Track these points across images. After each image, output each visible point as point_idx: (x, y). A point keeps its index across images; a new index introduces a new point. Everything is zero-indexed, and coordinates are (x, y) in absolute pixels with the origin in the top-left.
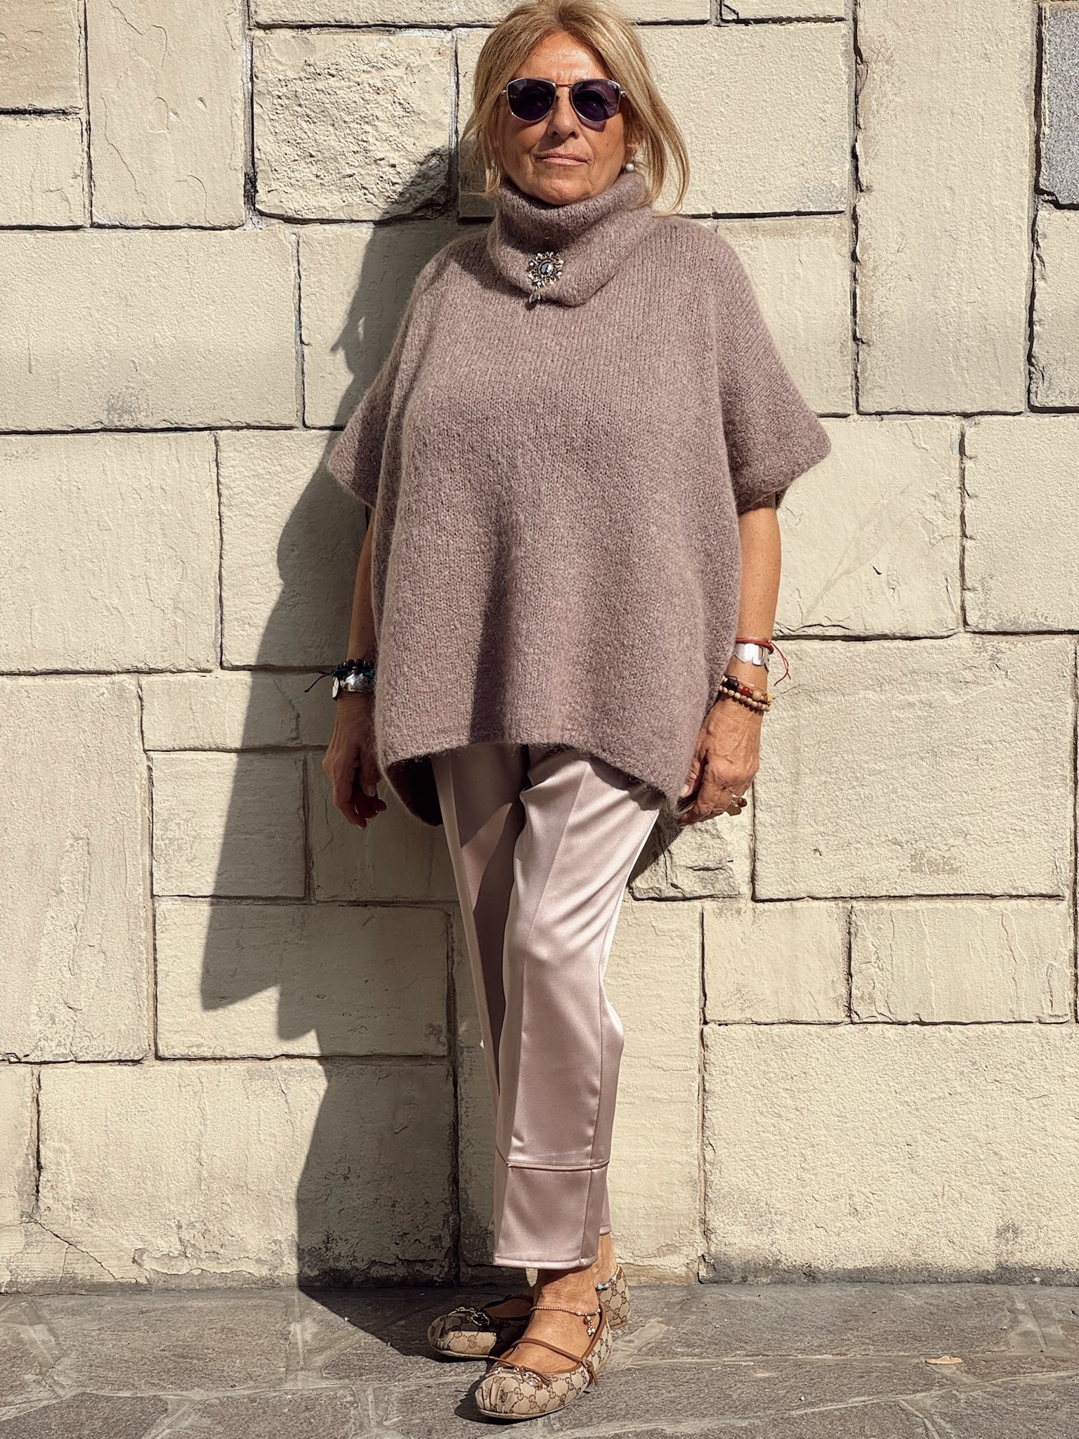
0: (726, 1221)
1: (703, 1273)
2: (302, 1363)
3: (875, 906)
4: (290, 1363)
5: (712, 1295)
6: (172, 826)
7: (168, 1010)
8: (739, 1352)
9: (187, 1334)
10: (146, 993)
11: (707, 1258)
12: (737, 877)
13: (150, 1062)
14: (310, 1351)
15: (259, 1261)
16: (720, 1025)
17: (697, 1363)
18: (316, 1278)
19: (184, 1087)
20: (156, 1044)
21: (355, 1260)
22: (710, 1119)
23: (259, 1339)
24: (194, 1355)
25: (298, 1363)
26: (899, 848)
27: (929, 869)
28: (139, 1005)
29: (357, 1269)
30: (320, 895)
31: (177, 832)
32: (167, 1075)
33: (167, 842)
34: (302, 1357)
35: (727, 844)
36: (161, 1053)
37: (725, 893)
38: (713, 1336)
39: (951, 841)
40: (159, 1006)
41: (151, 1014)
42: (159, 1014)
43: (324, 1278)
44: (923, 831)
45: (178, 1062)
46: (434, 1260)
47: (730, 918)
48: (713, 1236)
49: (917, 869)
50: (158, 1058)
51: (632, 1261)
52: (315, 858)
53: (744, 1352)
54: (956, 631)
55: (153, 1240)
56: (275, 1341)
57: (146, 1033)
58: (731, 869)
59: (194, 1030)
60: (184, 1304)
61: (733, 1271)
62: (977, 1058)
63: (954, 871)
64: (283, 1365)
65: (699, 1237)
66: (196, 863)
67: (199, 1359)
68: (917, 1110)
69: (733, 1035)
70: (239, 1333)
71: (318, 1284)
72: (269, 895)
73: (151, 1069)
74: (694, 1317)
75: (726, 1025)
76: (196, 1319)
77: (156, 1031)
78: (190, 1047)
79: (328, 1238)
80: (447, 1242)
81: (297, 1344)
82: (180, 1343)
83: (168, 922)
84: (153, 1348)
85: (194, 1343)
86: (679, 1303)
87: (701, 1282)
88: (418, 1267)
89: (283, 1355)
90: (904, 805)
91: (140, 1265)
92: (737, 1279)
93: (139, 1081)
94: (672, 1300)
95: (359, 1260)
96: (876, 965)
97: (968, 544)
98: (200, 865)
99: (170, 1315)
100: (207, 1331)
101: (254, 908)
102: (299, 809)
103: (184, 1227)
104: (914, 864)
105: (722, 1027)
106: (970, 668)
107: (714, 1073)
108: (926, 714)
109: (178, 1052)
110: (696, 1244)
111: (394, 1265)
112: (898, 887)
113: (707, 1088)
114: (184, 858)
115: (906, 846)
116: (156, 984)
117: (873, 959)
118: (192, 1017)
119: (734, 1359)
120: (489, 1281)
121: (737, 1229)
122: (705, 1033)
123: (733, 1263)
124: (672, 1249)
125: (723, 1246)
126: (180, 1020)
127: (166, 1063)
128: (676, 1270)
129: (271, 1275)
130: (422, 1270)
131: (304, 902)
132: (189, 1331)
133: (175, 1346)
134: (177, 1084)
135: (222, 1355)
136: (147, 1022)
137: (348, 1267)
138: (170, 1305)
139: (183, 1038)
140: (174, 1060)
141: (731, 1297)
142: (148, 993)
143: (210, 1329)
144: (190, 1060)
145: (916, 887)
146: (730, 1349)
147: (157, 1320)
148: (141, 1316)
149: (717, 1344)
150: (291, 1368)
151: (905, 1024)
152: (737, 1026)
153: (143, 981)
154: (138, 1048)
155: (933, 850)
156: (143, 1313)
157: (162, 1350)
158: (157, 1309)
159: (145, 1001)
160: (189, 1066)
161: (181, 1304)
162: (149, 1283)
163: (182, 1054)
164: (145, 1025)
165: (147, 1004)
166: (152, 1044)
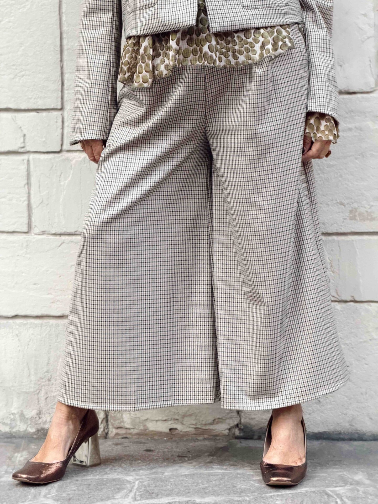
1: (237, 433)
3: (330, 238)
11: (239, 426)
26: (343, 206)
27: (359, 218)
39: (372, 203)
43: (38, 433)
44: (357, 198)
49: (353, 218)
52: (33, 211)
54: (375, 89)
61: (253, 433)
63: (373, 219)
68: (353, 348)
71: (35, 436)
79: (40, 412)
90: (346, 184)
96: (330, 270)
101: (2, 237)
102: (25, 185)
104: (351, 215)
108: (358, 134)
112: (342, 228)
115: (347, 206)
117: (330, 266)
120: (125, 436)
123: (254, 429)
124: (221, 420)
125: (248, 419)
128: (223, 432)
129: (10, 431)
131: (28, 234)
145: (353, 228)
151: (346, 302)
155: (361, 208)
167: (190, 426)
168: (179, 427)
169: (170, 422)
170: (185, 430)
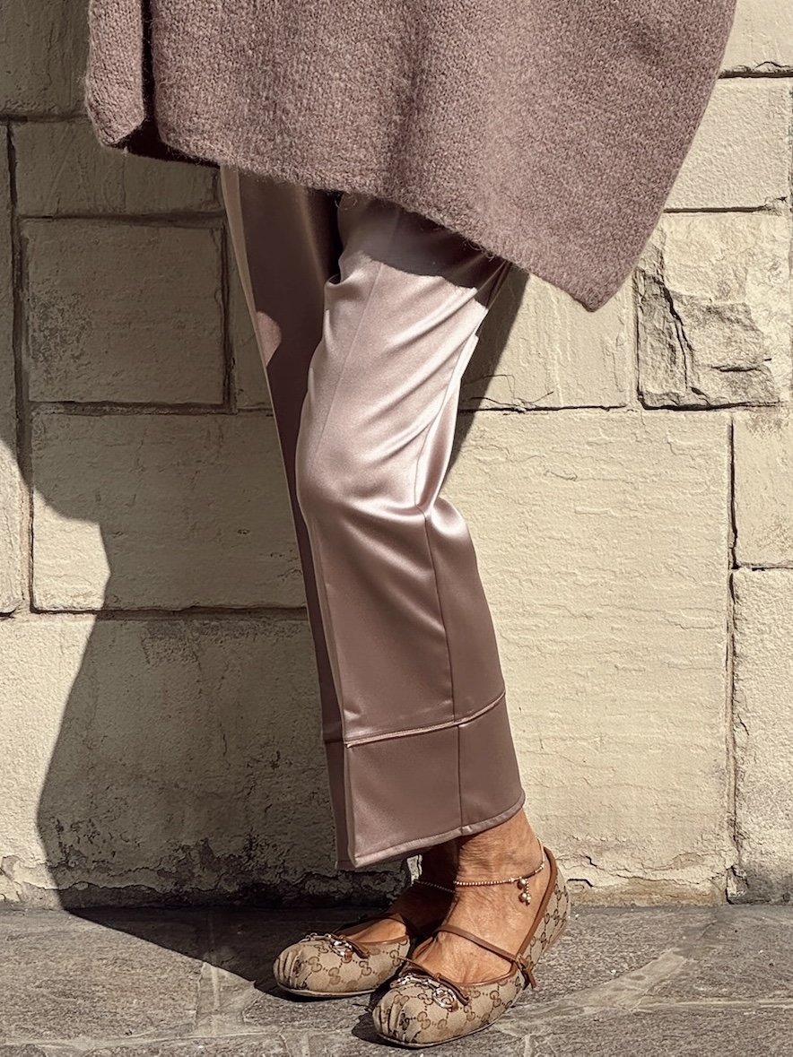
0: (763, 823)
1: (732, 890)
2: (217, 1004)
4: (202, 1004)
5: (745, 919)
6: (54, 312)
7: (48, 549)
8: (778, 992)
9: (70, 967)
10: (18, 527)
11: (737, 871)
12: (776, 380)
13: (24, 616)
14: (227, 989)
16: (754, 570)
17: (724, 1006)
18: (234, 896)
19: (67, 648)
20: (31, 593)
21: (285, 872)
22: (742, 691)
23: (162, 974)
24: (79, 993)
25: (212, 1004)
28: (11, 543)
29: (288, 884)
30: (242, 402)
31: (60, 320)
32: (46, 633)
33: (47, 333)
34: (216, 996)
35: (763, 338)
36: (37, 604)
37: (761, 401)
38: (746, 972)
40: (35, 543)
41: (26, 554)
42: (35, 554)
43: (246, 895)
45: (59, 616)
46: (387, 873)
47: (767, 432)
48: (745, 842)
50: (35, 610)
51: (641, 875)
52: (236, 354)
53: (786, 992)
55: (26, 845)
56: (182, 975)
57: (19, 578)
58: (768, 369)
59: (80, 574)
60: (66, 927)
61: (771, 887)
64: (192, 1006)
65: (727, 843)
66: (84, 360)
67: (85, 999)
69: (771, 582)
70: (136, 964)
71: (237, 903)
72: (178, 402)
73: (25, 624)
74: (721, 947)
75: (763, 569)
76: (81, 947)
77: (31, 576)
78: (75, 596)
79: (251, 843)
81: (210, 979)
82: (60, 977)
83: (49, 435)
84: (25, 985)
85: (78, 978)
86: (701, 930)
87: (730, 902)
88: (367, 881)
89: (193, 993)
91: (9, 877)
92: (777, 898)
93: (10, 641)
94: (693, 925)
95: (290, 872)
98: (89, 363)
99: (47, 942)
100: (95, 963)
101: (158, 418)
102: (216, 291)
103: (67, 828)
105: (757, 572)
107: (747, 631)
109: (60, 603)
110: (723, 853)
111: (336, 878)
113: (737, 651)
114: (69, 353)
116: (32, 515)
118: (78, 558)
119: (772, 1001)
121: (776, 833)
122: (735, 580)
123: (771, 877)
124: (693, 858)
125: (758, 855)
126: (62, 561)
127: (44, 617)
128: (697, 886)
129: (176, 891)
130: (371, 884)
131: (223, 410)
132: (72, 962)
133: (54, 982)
134: (58, 645)
135: (114, 993)
136: (20, 565)
137: (277, 881)
138: (49, 928)
139: (66, 585)
140: (55, 613)
141: (769, 922)
142: (21, 527)
143: (98, 960)
144: (75, 613)
146: (767, 987)
147: (31, 948)
148: (11, 942)
149: (750, 982)
150: (203, 1011)
152: (776, 572)
153: (16, 511)
154: (9, 598)
156: (12, 938)
157: (37, 987)
158: (31, 934)
159: (18, 537)
160: (74, 621)
161: (62, 928)
162: (22, 901)
163: (65, 605)
164: (19, 567)
165: (21, 541)
166: (26, 593)
168: (591, 875)
170: (606, 885)
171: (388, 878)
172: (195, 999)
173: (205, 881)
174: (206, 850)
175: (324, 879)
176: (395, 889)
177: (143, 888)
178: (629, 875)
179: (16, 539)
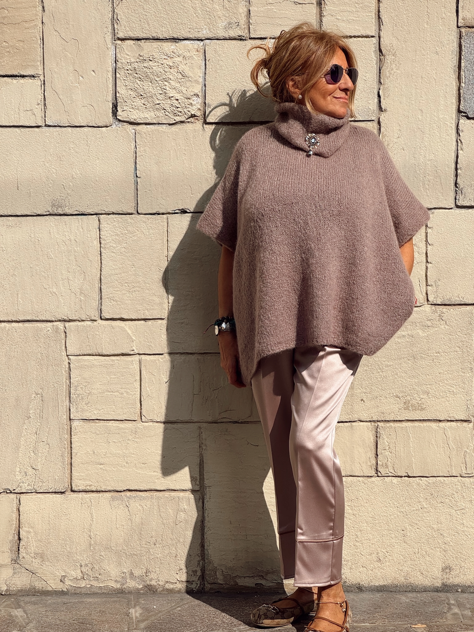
2: (135, 626)
3: (388, 425)
4: (130, 626)
6: (79, 388)
7: (77, 470)
9: (84, 613)
10: (67, 462)
13: (69, 493)
14: (138, 621)
15: (116, 581)
18: (141, 589)
19: (84, 504)
20: (71, 485)
23: (116, 616)
24: (88, 623)
25: (133, 626)
26: (399, 399)
27: (412, 408)
28: (64, 468)
29: (160, 585)
31: (81, 391)
32: (76, 499)
33: (77, 396)
34: (135, 624)
36: (73, 489)
39: (422, 396)
40: (73, 468)
41: (69, 471)
42: (73, 472)
43: (145, 589)
44: (409, 392)
45: (81, 493)
46: (193, 581)
49: (407, 408)
50: (72, 491)
54: (424, 304)
55: (70, 572)
56: (123, 616)
57: (67, 480)
59: (88, 478)
60: (83, 600)
62: (433, 492)
63: (423, 409)
64: (126, 627)
66: (89, 405)
67: (90, 624)
68: (407, 515)
70: (107, 613)
71: (142, 591)
72: (122, 419)
73: (69, 496)
76: (88, 607)
77: (71, 479)
78: (86, 486)
79: (147, 571)
80: (199, 573)
81: (132, 618)
82: (81, 617)
83: (77, 431)
84: (69, 620)
85: (87, 617)
89: (127, 623)
90: (401, 380)
91: (63, 582)
93: (64, 501)
95: (160, 581)
96: (388, 451)
97: (429, 265)
98: (91, 406)
99: (77, 605)
101: (115, 425)
103: (83, 566)
104: (405, 406)
106: (430, 320)
108: (410, 340)
109: (81, 488)
111: (176, 583)
112: (398, 417)
114: (84, 403)
115: (402, 398)
116: (71, 458)
117: (387, 448)
118: (87, 473)
120: (218, 590)
126: (82, 474)
127: (76, 493)
129: (121, 587)
131: (137, 422)
132: (85, 612)
133: (79, 619)
134: (80, 503)
135: (100, 622)
136: (67, 475)
137: (155, 584)
138: (77, 600)
139: (83, 482)
140: (79, 492)
142: (68, 462)
143: (94, 611)
144: (86, 492)
145: (407, 417)
147: (71, 607)
148: (64, 605)
150: (130, 629)
151: (401, 477)
153: (66, 457)
154: (63, 487)
155: (414, 400)
156: (65, 604)
157: (73, 620)
158: (71, 602)
159: (67, 466)
160: (86, 495)
161: (82, 600)
162: (68, 591)
163: (83, 489)
164: (67, 476)
165: (68, 467)
166: (70, 485)
167: (273, 581)
168: (263, 582)
169: (255, 578)
170: (269, 585)
171: (194, 583)
172: (127, 625)
173: (132, 584)
174: (132, 574)
175: (172, 583)
176: (196, 586)
177: (110, 586)
178: (277, 582)
179: (66, 466)
